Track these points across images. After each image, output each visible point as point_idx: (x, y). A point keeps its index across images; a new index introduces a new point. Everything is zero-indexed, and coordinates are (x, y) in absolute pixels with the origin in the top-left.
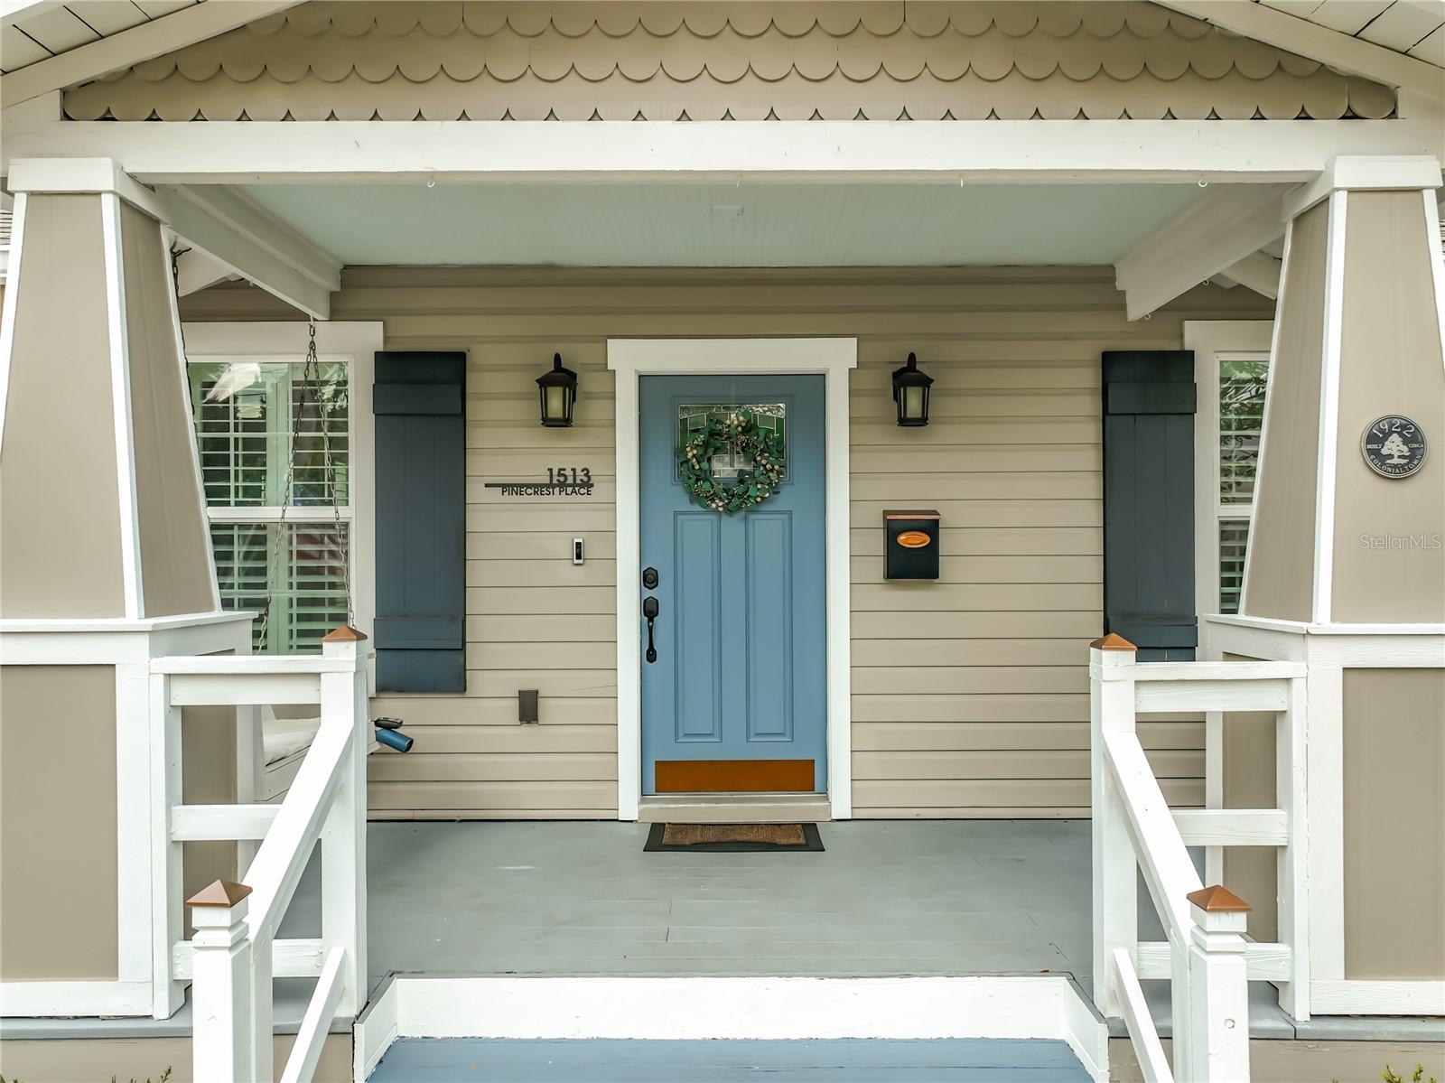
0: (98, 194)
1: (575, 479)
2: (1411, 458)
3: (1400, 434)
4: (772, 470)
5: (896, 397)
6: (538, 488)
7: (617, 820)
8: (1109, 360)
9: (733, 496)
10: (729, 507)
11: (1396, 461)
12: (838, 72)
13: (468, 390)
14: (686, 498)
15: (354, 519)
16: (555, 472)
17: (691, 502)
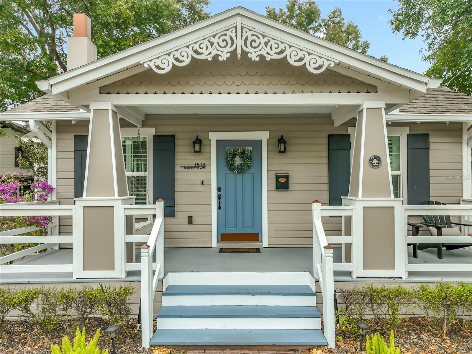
0: (108, 109)
1: (201, 166)
2: (378, 164)
3: (376, 159)
4: (249, 163)
5: (278, 146)
6: (192, 167)
7: (212, 248)
8: (330, 137)
9: (239, 169)
10: (239, 172)
11: (375, 164)
12: (261, 83)
13: (176, 144)
14: (228, 170)
15: (148, 175)
16: (197, 164)
17: (229, 171)
